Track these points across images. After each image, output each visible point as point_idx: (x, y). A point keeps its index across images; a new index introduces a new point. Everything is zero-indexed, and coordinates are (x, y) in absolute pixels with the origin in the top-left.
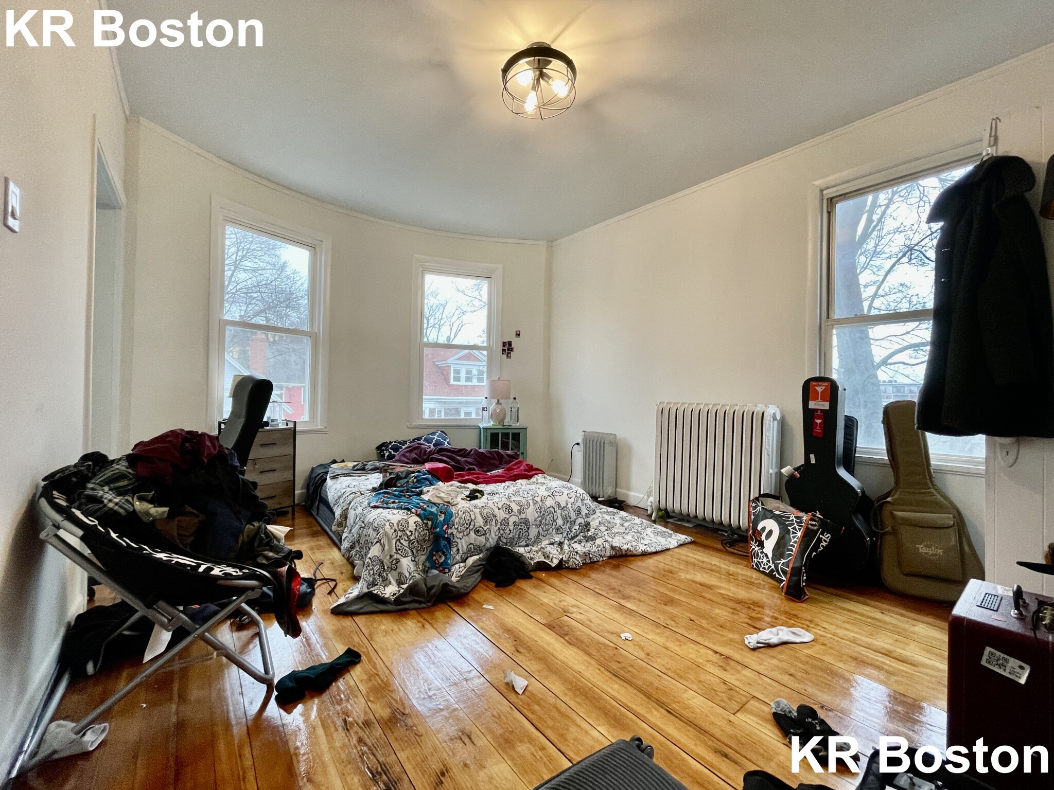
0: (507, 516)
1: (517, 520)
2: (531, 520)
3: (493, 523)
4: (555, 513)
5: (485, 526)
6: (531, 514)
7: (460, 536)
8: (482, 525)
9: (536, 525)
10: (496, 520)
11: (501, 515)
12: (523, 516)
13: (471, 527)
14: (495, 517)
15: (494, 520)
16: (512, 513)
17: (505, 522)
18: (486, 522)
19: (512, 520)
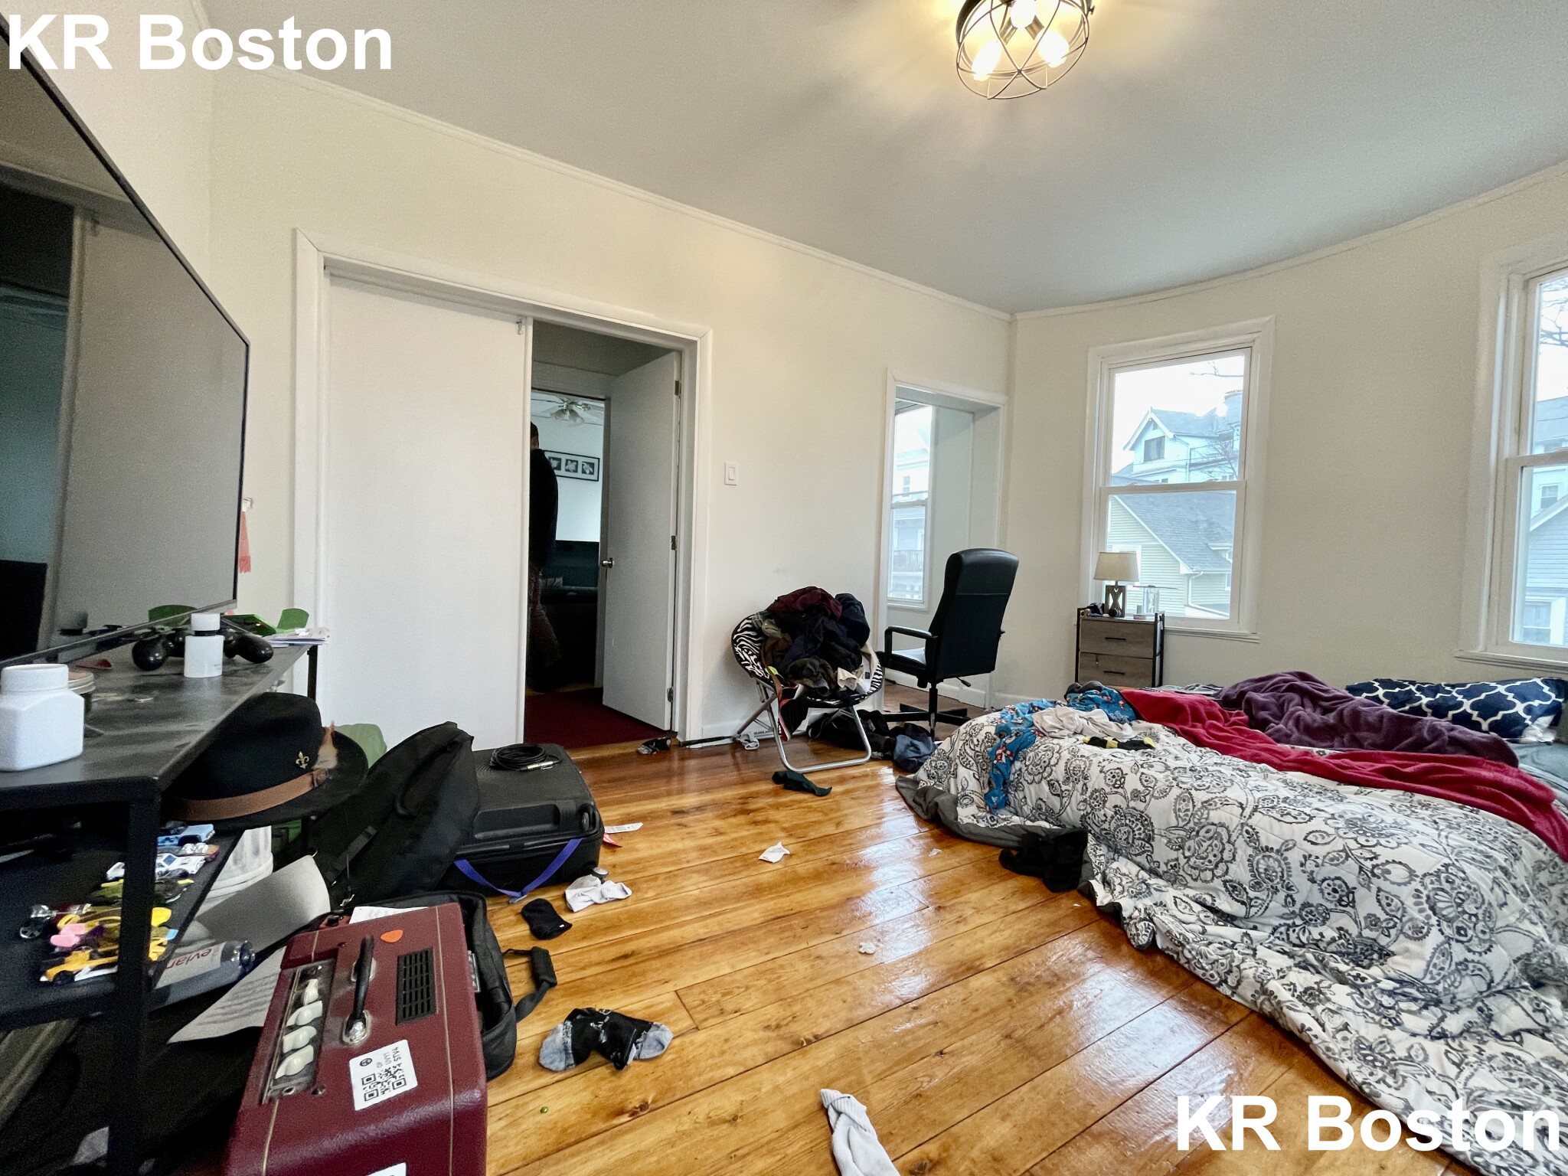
0: (1107, 789)
1: (1124, 806)
2: (1158, 824)
3: (1079, 786)
4: (1228, 847)
5: (1064, 782)
6: (1161, 812)
7: (1029, 778)
8: (1061, 779)
9: (1169, 841)
10: (1085, 784)
11: (1096, 781)
12: (1141, 806)
13: (1045, 774)
14: (1086, 779)
15: (1081, 783)
16: (1120, 790)
17: (1100, 797)
18: (1068, 778)
19: (1114, 800)
